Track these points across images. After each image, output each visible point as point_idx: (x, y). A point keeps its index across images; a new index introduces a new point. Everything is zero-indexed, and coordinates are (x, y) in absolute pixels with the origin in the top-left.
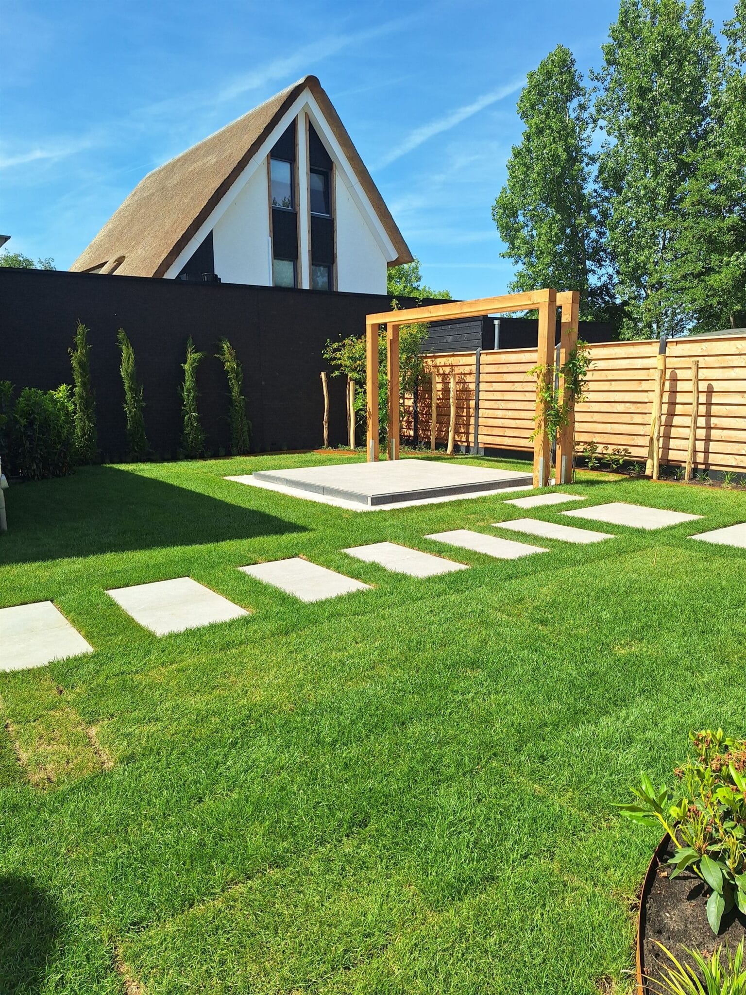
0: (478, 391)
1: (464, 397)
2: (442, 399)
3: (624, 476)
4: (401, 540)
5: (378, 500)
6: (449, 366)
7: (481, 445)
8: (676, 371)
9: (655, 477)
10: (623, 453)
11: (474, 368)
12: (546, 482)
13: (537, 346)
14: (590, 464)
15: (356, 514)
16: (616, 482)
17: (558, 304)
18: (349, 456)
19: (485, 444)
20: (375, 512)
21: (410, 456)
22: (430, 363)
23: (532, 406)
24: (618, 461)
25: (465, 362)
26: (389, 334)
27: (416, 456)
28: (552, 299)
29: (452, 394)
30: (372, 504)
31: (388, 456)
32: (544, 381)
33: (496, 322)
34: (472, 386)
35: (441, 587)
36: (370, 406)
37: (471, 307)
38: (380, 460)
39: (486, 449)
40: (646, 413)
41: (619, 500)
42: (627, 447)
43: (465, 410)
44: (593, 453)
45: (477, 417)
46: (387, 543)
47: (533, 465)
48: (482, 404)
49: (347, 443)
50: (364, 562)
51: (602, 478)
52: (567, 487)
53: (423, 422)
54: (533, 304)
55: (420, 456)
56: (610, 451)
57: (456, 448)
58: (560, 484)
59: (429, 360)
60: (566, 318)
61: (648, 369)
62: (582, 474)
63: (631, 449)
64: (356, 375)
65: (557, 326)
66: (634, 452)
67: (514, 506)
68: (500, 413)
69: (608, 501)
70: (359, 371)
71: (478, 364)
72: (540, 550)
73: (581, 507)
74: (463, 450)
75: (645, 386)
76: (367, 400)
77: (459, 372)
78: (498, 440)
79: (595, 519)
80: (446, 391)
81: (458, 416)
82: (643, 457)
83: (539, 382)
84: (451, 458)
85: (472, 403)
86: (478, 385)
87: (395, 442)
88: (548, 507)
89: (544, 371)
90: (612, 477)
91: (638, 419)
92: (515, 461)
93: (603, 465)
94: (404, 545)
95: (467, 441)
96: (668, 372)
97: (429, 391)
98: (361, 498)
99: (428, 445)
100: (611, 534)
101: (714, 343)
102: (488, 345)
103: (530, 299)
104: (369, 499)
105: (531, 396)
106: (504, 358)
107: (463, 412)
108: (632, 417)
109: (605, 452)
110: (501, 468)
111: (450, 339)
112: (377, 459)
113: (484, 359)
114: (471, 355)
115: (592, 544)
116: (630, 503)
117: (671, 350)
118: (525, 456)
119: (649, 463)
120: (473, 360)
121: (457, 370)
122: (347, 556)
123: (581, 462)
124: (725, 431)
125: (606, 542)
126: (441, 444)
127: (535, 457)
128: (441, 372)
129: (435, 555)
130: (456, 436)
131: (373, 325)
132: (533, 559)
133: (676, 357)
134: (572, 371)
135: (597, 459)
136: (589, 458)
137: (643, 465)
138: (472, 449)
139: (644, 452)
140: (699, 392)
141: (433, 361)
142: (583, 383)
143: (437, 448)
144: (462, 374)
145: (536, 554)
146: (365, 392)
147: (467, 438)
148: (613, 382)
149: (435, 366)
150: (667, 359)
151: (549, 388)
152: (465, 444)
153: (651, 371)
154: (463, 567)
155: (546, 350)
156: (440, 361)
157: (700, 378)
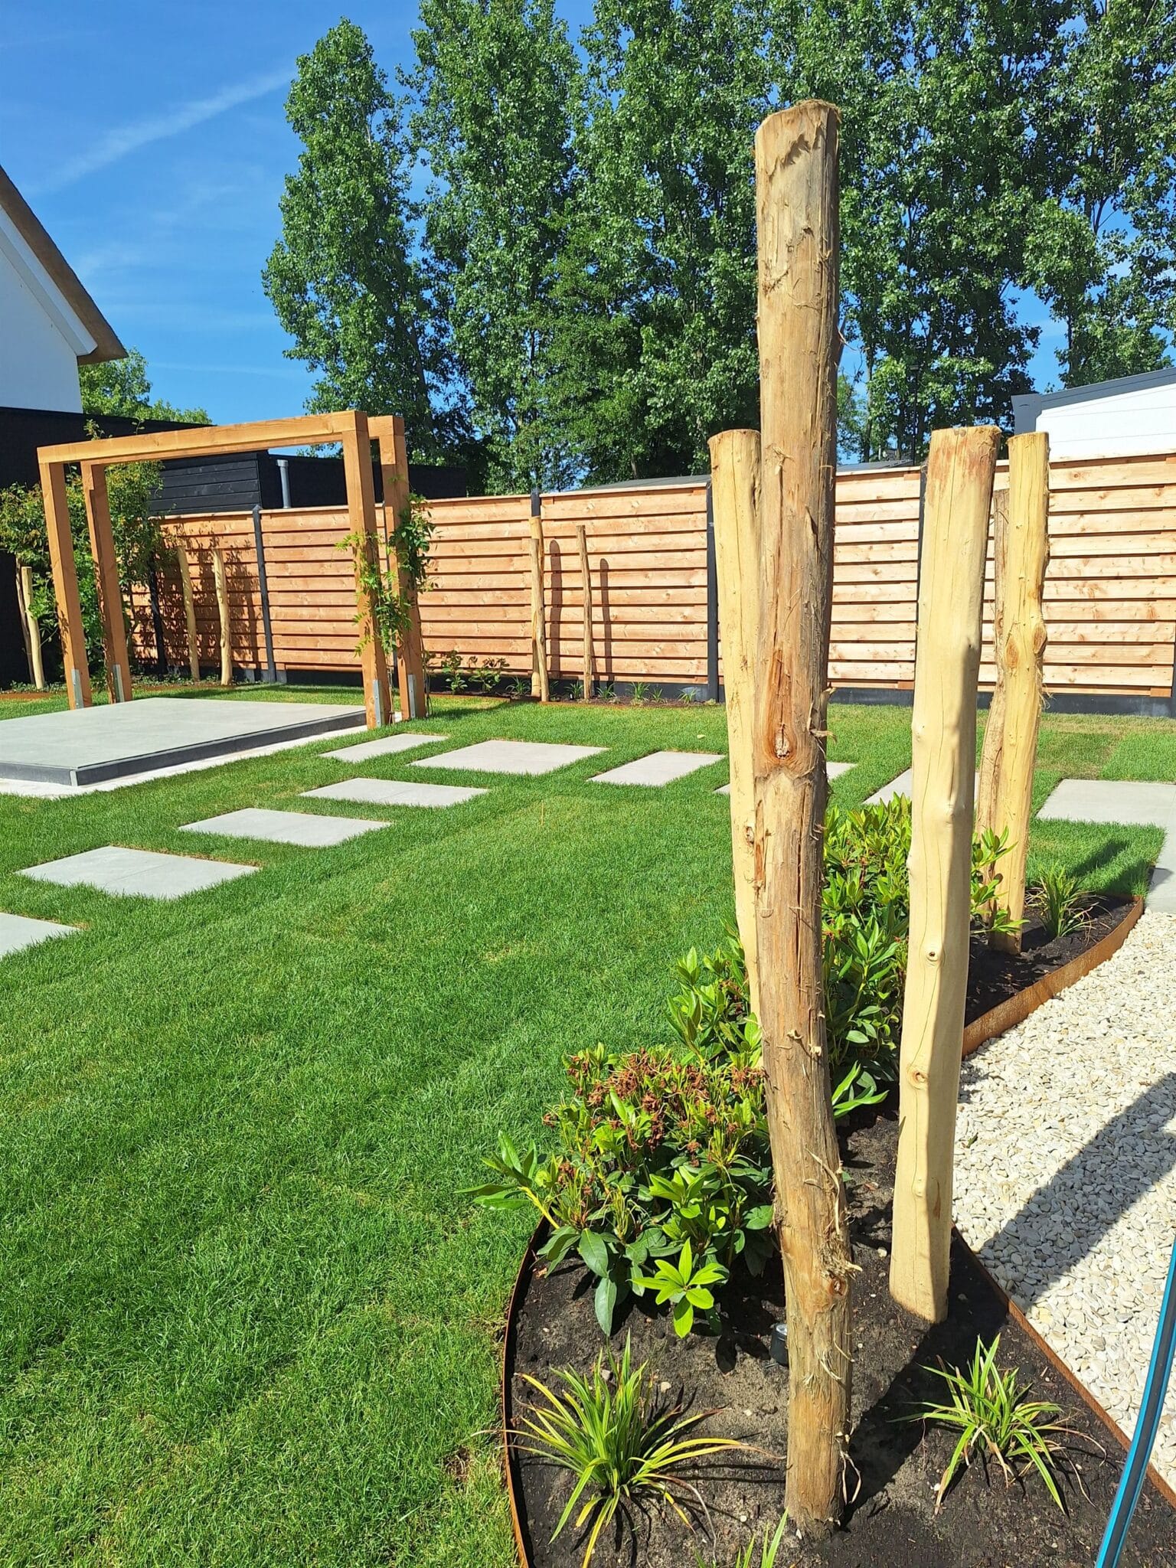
0: (264, 577)
1: (242, 587)
2: (203, 593)
3: (502, 700)
4: (136, 839)
5: (87, 776)
6: (209, 535)
7: (280, 667)
8: (557, 540)
9: (544, 698)
10: (498, 666)
11: (252, 539)
12: (387, 718)
13: (346, 504)
14: (454, 686)
15: (46, 804)
16: (490, 710)
17: (372, 435)
18: (34, 701)
19: (286, 663)
20: (84, 796)
21: (154, 693)
22: (173, 531)
23: (351, 599)
24: (493, 678)
25: (236, 528)
26: (87, 481)
27: (165, 692)
28: (362, 428)
29: (218, 583)
30: (79, 784)
31: (110, 694)
32: (364, 558)
33: (281, 463)
34: (253, 569)
35: (208, 908)
36: (62, 608)
37: (228, 436)
38: (95, 705)
39: (288, 671)
40: (523, 605)
41: (496, 737)
42: (503, 657)
43: (246, 609)
44: (456, 669)
45: (268, 621)
46: (110, 848)
47: (363, 692)
48: (273, 599)
49: (28, 679)
50: (61, 887)
51: (472, 706)
52: (419, 723)
53: (173, 632)
54: (333, 434)
55: (172, 692)
56: (480, 665)
57: (238, 674)
58: (410, 719)
59: (170, 527)
60: (387, 458)
61: (520, 538)
62: (441, 702)
63: (508, 659)
64: (30, 555)
65: (375, 473)
66: (514, 663)
67: (337, 761)
68: (305, 613)
69: (480, 738)
70: (38, 547)
71: (259, 532)
72: (376, 825)
73: (441, 752)
74: (251, 676)
75: (518, 564)
76: (57, 599)
77: (227, 546)
78: (307, 657)
79: (460, 767)
80: (208, 578)
81: (234, 620)
82: (526, 671)
83: (357, 559)
84: (229, 692)
85: (257, 598)
86: (262, 568)
87: (121, 670)
88: (391, 756)
89: (363, 542)
90: (486, 703)
91: (513, 614)
92: (339, 688)
93: (473, 686)
94: (142, 848)
95: (256, 661)
96: (547, 543)
97: (178, 579)
98: (58, 775)
99: (186, 672)
100: (484, 787)
101: (603, 500)
102: (271, 499)
103: (327, 427)
104: (73, 775)
105: (349, 583)
106: (301, 522)
107: (243, 613)
108: (505, 612)
109: (473, 666)
110: (315, 702)
111: (204, 490)
112: (88, 702)
113: (267, 523)
114: (244, 517)
115: (457, 806)
116: (510, 739)
117: (549, 510)
118: (349, 680)
119: (535, 676)
120: (248, 525)
121: (223, 543)
122: (29, 882)
123: (439, 684)
124: (628, 626)
125: (476, 800)
126: (209, 668)
127: (366, 681)
128: (195, 546)
129: (200, 858)
130: (235, 654)
131: (52, 466)
132: (368, 840)
133: (555, 520)
134: (406, 540)
135: (462, 677)
136: (451, 676)
137: (527, 681)
138: (265, 674)
139: (526, 663)
140: (589, 571)
141: (177, 528)
142: (425, 561)
143: (203, 676)
144: (231, 549)
145: (370, 833)
146: (51, 585)
147: (255, 656)
148: (473, 560)
149: (183, 537)
150: (543, 523)
151: (373, 570)
152: (253, 666)
153: (524, 541)
154: (249, 870)
155: (361, 508)
156: (189, 528)
157: (589, 550)
